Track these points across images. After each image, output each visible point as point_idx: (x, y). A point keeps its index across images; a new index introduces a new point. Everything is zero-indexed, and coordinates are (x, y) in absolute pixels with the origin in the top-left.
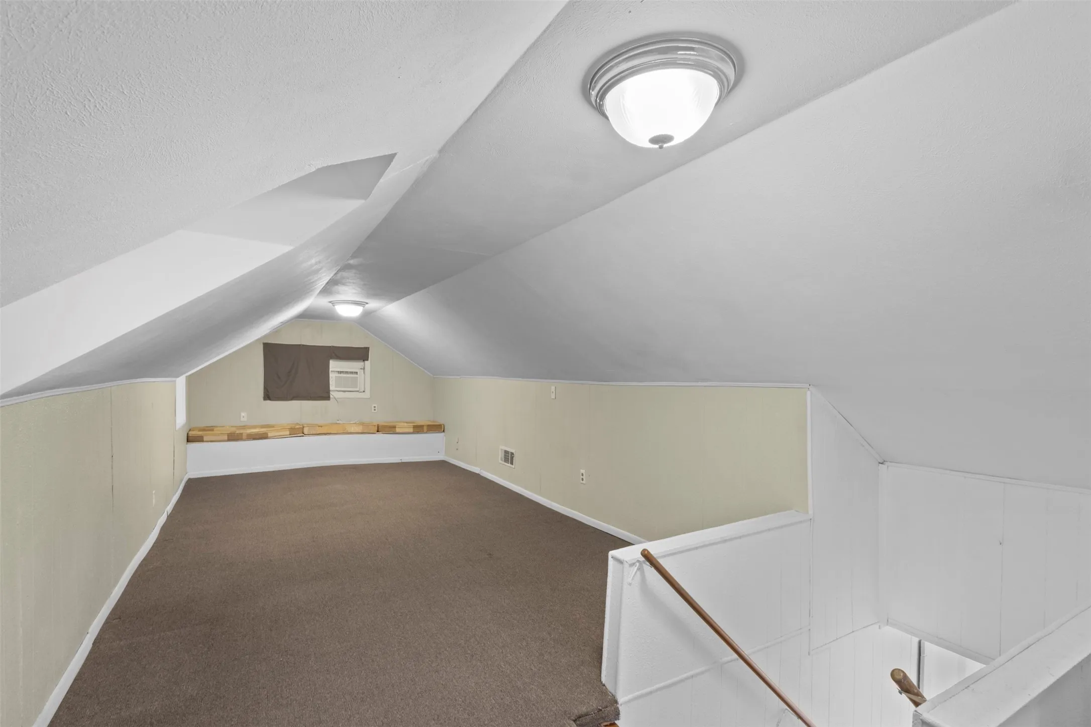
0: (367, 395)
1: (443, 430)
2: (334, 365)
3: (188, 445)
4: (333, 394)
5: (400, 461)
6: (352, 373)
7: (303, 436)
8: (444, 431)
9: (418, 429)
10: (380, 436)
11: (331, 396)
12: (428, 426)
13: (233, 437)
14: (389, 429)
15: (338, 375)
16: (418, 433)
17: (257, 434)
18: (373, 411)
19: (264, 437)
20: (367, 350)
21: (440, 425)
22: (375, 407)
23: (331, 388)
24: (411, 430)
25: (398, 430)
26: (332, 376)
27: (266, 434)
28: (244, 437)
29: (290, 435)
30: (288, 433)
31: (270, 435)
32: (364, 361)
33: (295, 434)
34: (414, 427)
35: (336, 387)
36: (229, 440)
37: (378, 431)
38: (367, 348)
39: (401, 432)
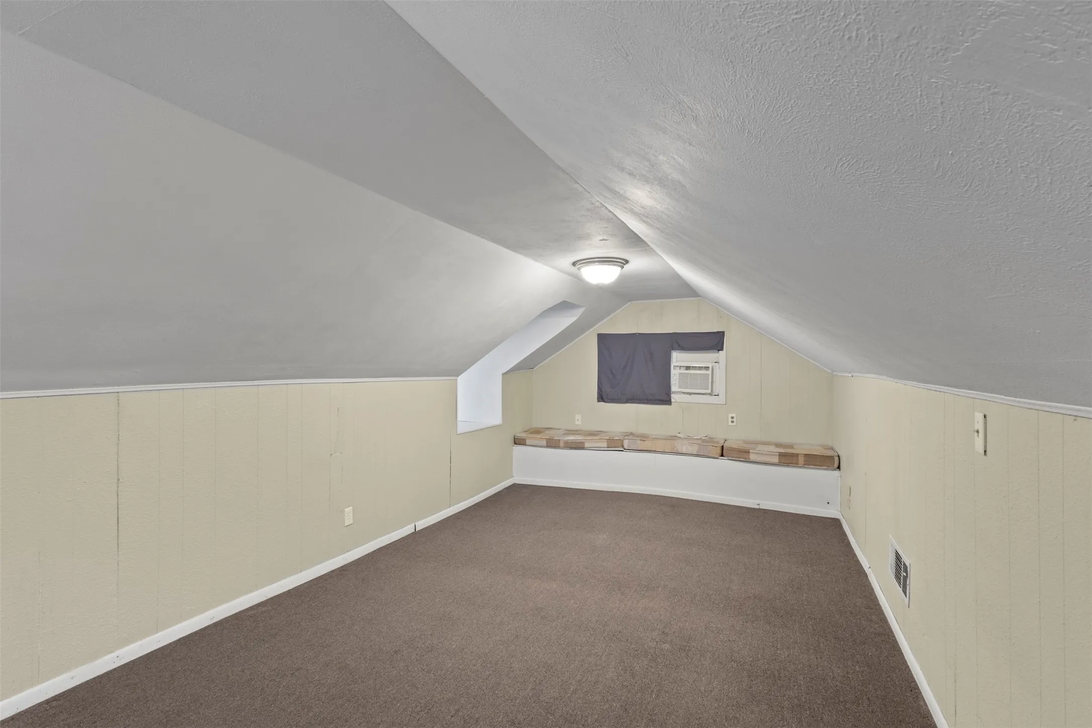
0: (721, 400)
1: (836, 465)
2: (678, 358)
3: (514, 447)
4: (674, 397)
5: (757, 507)
6: (700, 368)
7: (623, 451)
8: (839, 467)
9: (788, 459)
10: (724, 463)
11: (673, 400)
12: (806, 455)
13: (552, 444)
14: (741, 454)
15: (683, 371)
16: (788, 465)
17: (573, 442)
18: (730, 423)
19: (579, 446)
20: (721, 335)
21: (831, 458)
22: (732, 418)
23: (674, 388)
24: (776, 460)
25: (753, 457)
26: (675, 373)
27: (583, 443)
28: (562, 444)
29: (608, 447)
30: (605, 445)
31: (587, 445)
32: (719, 350)
33: (615, 447)
34: (779, 455)
35: (680, 387)
36: (548, 446)
37: (722, 455)
38: (719, 332)
39: (758, 460)
